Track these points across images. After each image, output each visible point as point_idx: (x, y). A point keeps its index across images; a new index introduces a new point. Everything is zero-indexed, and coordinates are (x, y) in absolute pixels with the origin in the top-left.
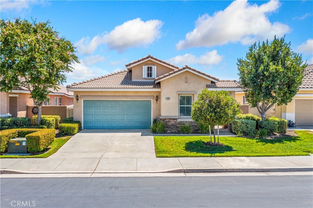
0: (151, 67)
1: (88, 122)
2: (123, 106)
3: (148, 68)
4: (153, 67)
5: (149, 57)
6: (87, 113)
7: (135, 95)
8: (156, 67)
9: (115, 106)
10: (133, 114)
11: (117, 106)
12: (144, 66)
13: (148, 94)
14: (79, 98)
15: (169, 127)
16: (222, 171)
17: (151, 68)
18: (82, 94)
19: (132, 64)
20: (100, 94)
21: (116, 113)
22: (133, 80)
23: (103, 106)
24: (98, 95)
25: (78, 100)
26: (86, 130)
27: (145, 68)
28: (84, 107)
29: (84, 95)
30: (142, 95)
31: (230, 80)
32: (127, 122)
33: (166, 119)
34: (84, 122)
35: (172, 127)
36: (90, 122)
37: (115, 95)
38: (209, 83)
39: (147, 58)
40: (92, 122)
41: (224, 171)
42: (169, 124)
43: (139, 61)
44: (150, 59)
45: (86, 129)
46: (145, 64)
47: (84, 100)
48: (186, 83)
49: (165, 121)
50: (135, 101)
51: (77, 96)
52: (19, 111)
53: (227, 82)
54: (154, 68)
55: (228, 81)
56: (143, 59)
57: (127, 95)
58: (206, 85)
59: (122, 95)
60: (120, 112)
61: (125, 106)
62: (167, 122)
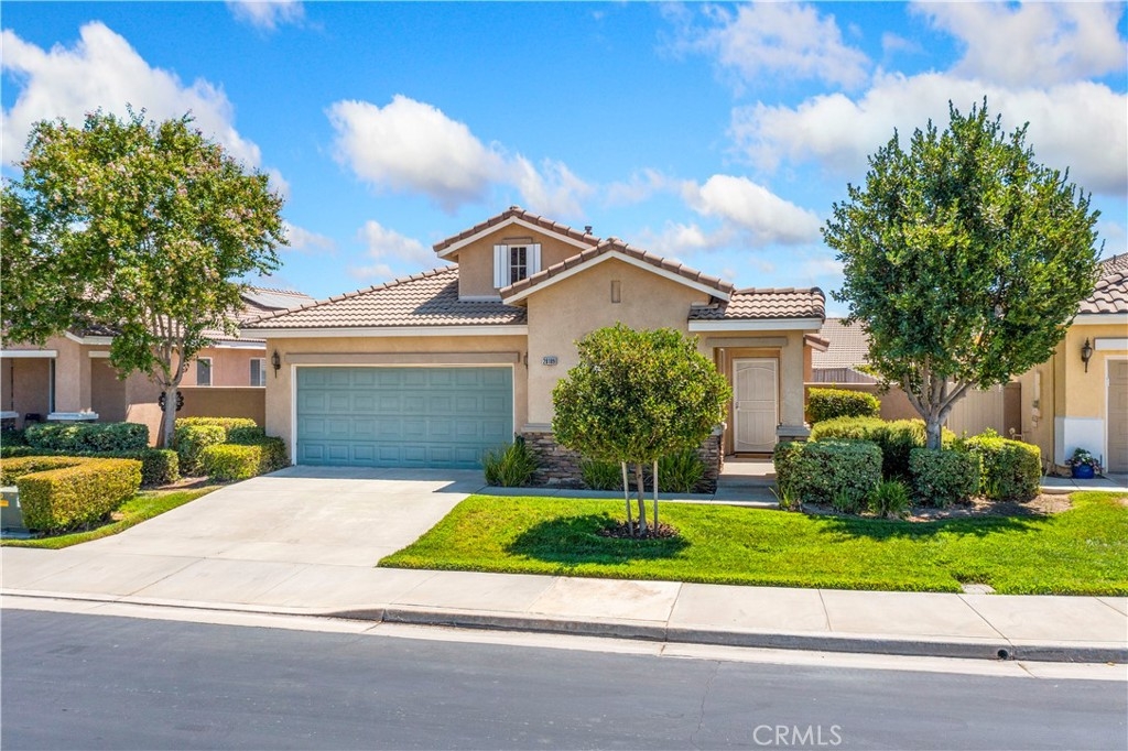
0: (525, 249)
1: (307, 442)
2: (419, 387)
3: (514, 251)
4: (529, 248)
5: (512, 212)
6: (308, 412)
7: (455, 349)
8: (538, 246)
9: (395, 387)
10: (450, 417)
11: (401, 387)
12: (496, 248)
13: (499, 347)
14: (282, 359)
15: (552, 463)
16: (514, 626)
17: (523, 251)
18: (291, 349)
19: (454, 240)
20: (345, 347)
21: (396, 413)
22: (462, 298)
23: (358, 387)
24: (337, 350)
25: (277, 366)
26: (302, 466)
27: (501, 254)
28: (299, 390)
29: (295, 351)
30: (478, 348)
31: (796, 289)
32: (433, 445)
33: (545, 434)
34: (299, 440)
35: (566, 463)
36: (318, 442)
37: (392, 350)
38: (703, 303)
39: (506, 216)
40: (321, 442)
41: (521, 625)
42: (554, 454)
43: (477, 230)
44: (514, 219)
45: (303, 463)
46: (501, 237)
47: (298, 369)
48: (613, 302)
49: (541, 441)
50: (458, 370)
51: (276, 355)
52: (134, 403)
53: (785, 297)
54: (534, 252)
55: (786, 294)
56: (491, 223)
57: (431, 350)
58: (689, 308)
59: (413, 350)
60: (411, 409)
61: (428, 387)
62: (546, 445)
